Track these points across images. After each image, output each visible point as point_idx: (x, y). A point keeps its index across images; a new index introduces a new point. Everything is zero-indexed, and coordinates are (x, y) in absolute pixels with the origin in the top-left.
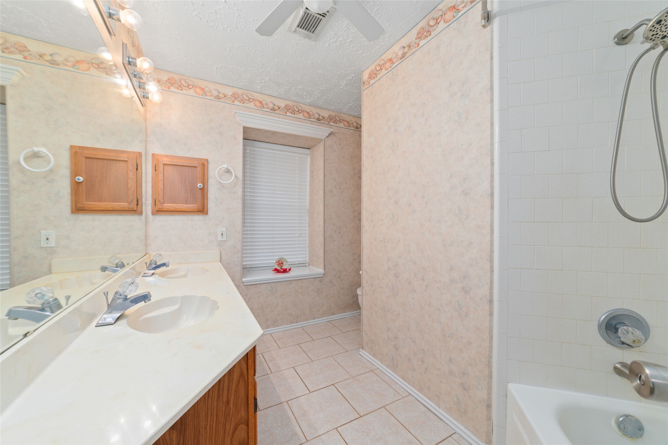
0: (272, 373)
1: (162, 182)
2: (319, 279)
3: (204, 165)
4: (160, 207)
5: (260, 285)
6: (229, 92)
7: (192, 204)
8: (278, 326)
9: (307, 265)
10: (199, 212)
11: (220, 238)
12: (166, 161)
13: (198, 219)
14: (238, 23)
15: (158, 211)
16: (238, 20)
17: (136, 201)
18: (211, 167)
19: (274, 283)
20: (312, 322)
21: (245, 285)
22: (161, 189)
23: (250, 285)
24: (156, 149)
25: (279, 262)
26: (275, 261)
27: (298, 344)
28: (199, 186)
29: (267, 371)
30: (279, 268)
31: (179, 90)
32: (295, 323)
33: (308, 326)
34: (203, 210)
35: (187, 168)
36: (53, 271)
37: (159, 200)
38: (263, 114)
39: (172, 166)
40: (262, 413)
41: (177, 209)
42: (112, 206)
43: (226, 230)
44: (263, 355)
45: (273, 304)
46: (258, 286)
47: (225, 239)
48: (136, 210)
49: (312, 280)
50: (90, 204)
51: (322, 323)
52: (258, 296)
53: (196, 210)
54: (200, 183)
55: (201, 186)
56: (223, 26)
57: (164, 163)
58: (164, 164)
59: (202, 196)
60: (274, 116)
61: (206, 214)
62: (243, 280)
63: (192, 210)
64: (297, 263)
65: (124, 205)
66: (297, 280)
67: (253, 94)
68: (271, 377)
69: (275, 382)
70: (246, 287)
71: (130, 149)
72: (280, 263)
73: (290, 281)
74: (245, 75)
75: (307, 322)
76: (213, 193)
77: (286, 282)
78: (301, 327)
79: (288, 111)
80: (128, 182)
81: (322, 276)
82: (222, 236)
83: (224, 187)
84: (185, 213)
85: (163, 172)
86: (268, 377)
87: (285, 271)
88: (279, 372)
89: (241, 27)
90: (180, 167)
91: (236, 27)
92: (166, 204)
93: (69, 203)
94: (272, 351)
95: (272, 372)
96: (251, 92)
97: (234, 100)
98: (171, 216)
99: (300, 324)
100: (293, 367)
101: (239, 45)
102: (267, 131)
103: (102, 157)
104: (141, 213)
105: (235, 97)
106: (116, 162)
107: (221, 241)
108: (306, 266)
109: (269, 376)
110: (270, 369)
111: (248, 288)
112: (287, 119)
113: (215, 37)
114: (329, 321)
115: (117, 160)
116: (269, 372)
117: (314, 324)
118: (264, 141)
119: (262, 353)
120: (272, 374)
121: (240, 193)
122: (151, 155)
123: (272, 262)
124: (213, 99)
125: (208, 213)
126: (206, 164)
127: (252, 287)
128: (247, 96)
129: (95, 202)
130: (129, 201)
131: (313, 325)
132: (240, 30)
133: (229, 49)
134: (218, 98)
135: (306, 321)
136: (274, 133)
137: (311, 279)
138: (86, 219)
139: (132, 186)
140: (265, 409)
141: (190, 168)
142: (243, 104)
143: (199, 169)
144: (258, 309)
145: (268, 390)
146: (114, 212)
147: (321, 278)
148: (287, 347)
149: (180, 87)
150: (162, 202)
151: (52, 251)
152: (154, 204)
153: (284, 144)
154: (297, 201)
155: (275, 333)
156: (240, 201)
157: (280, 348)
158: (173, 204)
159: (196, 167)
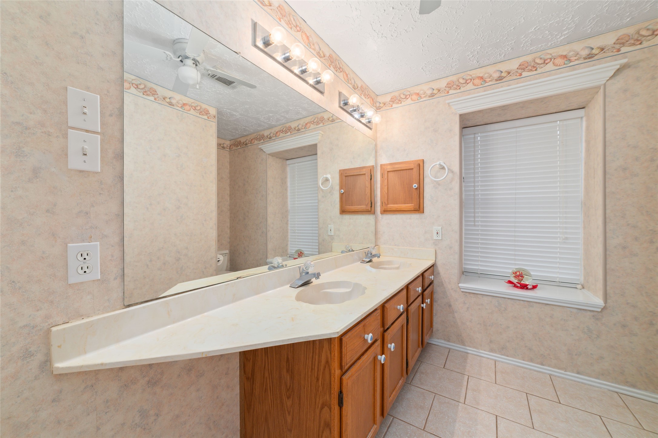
0: (464, 403)
1: (386, 187)
2: (592, 314)
3: (420, 166)
4: (385, 208)
5: (481, 295)
6: (442, 84)
7: (410, 204)
8: (508, 356)
9: (579, 286)
10: (415, 211)
11: (435, 237)
12: (389, 168)
13: (415, 217)
14: (414, 16)
15: (385, 211)
16: (413, 14)
17: (370, 204)
18: (426, 166)
19: (503, 299)
20: (571, 375)
21: (463, 292)
22: (386, 193)
23: (470, 293)
24: (384, 160)
25: (516, 273)
26: (510, 271)
27: (526, 393)
28: (414, 187)
29: (461, 398)
30: (515, 281)
31: (399, 104)
32: (537, 363)
33: (563, 378)
34: (419, 209)
35: (405, 171)
36: (333, 251)
37: (385, 202)
38: (485, 91)
39: (394, 172)
40: (424, 435)
41: (397, 208)
42: (358, 208)
43: (442, 229)
44: (468, 379)
45: (501, 325)
46: (479, 296)
47: (440, 238)
48: (370, 210)
49: (575, 311)
50: (347, 208)
51: (598, 387)
52: (479, 309)
53: (413, 209)
54: (416, 184)
55: (416, 186)
56: (404, 30)
57: (388, 170)
58: (388, 172)
59: (417, 196)
60: (502, 87)
61: (422, 213)
62: (460, 285)
63: (409, 209)
64: (558, 280)
65: (363, 207)
66: (543, 303)
67: (471, 73)
68: (460, 407)
69: (461, 415)
70: (464, 294)
71: (368, 165)
72: (519, 275)
73: (529, 303)
74: (452, 59)
75: (563, 372)
76: (428, 192)
77: (522, 302)
78: (550, 375)
79: (524, 71)
80: (366, 189)
81: (600, 310)
82: (437, 235)
83: (439, 185)
84: (404, 212)
85: (387, 179)
86: (457, 404)
87: (524, 287)
88: (473, 408)
89: (419, 18)
90: (400, 171)
91: (415, 22)
92: (389, 205)
93: (339, 208)
94: (482, 381)
95: (466, 403)
96: (468, 72)
97: (448, 90)
98: (394, 215)
99: (547, 369)
100: (497, 416)
101: (427, 35)
102: (492, 110)
103: (353, 174)
104: (374, 213)
105: (450, 86)
106: (359, 176)
107: (437, 240)
108: (576, 288)
109: (459, 404)
110: (465, 398)
111: (466, 296)
112: (523, 82)
113: (405, 43)
114: (616, 392)
115: (360, 175)
116: (462, 400)
117: (579, 382)
118: (499, 121)
119: (469, 376)
120: (463, 405)
121: (457, 189)
122: (380, 166)
123: (508, 271)
124: (428, 99)
125: (424, 211)
126: (421, 165)
127: (472, 295)
128: (463, 79)
129: (350, 206)
130: (366, 204)
131: (575, 381)
132: (420, 21)
133: (422, 45)
134: (432, 95)
135: (559, 368)
136: (504, 108)
137: (572, 310)
138: (347, 217)
139: (368, 192)
140: (430, 433)
141: (407, 171)
142: (459, 90)
143: (415, 171)
144: (479, 323)
145: (447, 418)
146: (359, 213)
147: (596, 313)
148: (506, 388)
149: (400, 101)
150: (387, 203)
151: (332, 237)
152: (381, 205)
153: (531, 115)
154: (558, 190)
155: (502, 362)
156: (457, 197)
157: (496, 383)
158: (395, 204)
159: (412, 169)
